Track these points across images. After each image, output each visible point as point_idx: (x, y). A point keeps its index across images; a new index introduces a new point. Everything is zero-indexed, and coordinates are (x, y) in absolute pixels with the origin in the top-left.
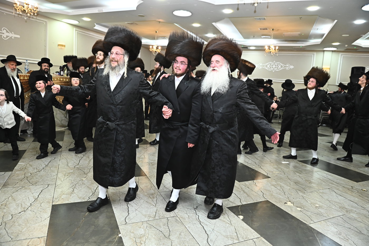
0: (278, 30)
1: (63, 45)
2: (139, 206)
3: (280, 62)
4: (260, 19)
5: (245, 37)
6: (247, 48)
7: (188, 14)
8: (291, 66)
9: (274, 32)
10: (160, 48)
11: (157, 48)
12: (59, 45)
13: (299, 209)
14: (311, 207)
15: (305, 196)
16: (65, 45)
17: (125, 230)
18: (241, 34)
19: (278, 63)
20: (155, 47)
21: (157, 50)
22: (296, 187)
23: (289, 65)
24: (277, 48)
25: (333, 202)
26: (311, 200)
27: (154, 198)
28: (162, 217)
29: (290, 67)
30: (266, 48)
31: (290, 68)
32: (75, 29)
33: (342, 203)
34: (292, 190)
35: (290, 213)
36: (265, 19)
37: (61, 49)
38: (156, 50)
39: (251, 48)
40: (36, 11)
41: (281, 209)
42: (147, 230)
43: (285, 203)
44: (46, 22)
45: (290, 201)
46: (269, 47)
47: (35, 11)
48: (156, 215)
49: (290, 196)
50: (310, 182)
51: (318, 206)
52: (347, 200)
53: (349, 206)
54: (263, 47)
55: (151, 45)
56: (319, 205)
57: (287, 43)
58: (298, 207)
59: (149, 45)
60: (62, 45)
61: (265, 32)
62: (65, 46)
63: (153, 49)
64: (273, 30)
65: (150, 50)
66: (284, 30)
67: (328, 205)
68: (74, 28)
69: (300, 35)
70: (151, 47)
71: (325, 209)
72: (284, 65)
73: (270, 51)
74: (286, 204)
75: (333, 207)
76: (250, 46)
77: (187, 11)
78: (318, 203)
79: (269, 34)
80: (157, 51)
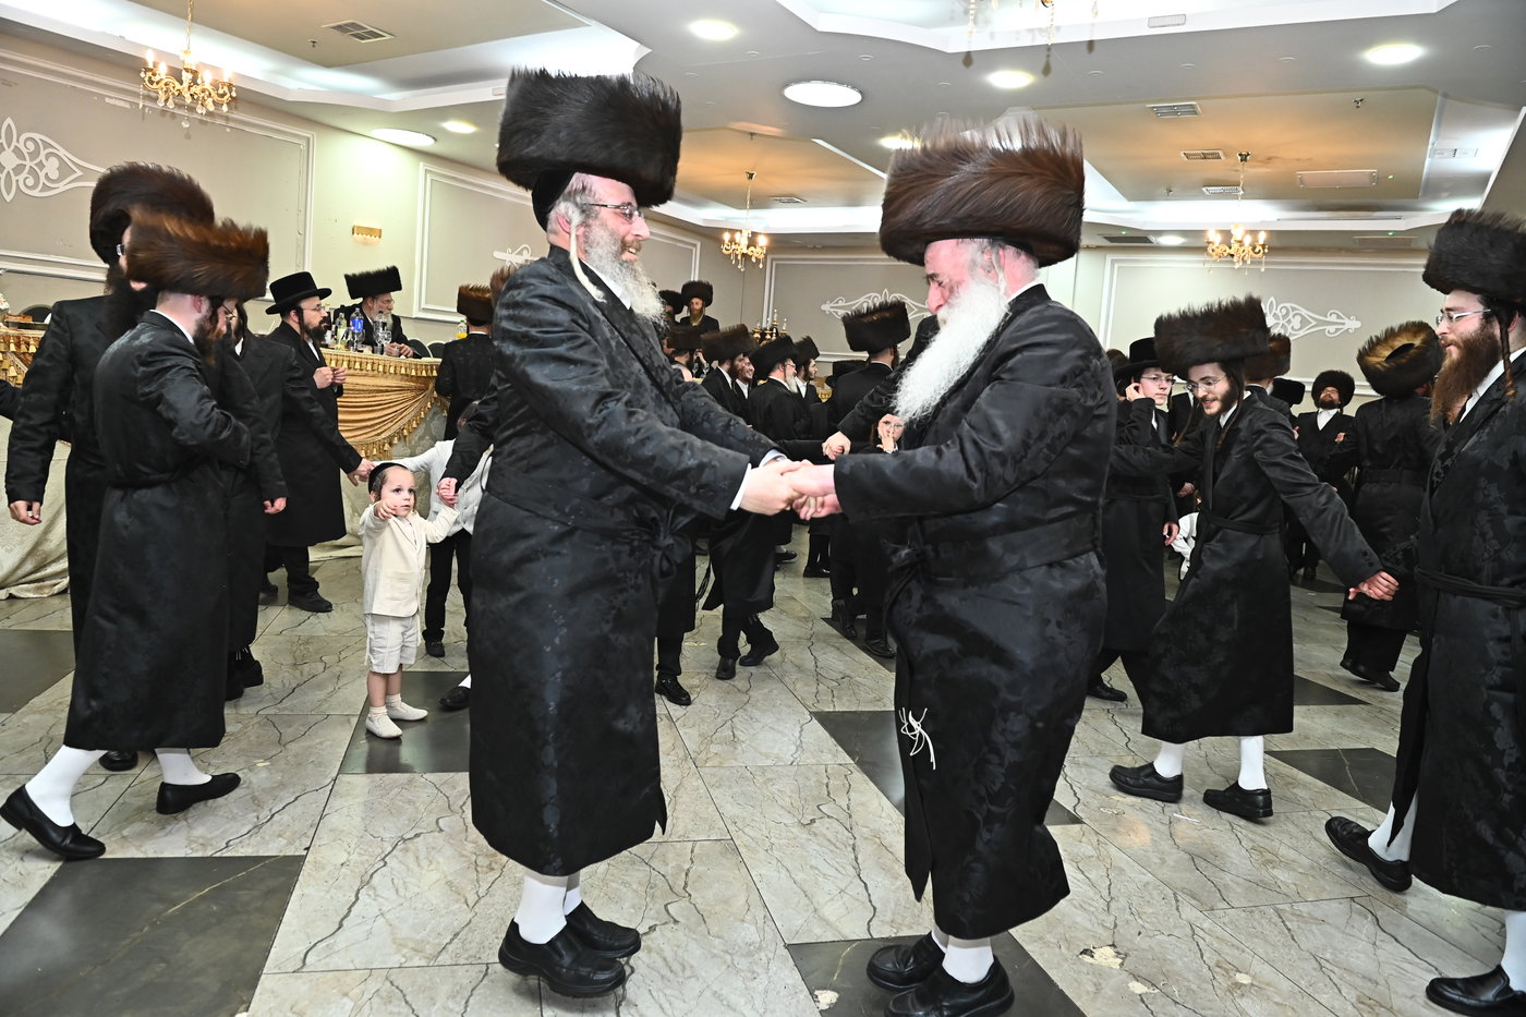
0: (1269, 159)
1: (371, 229)
2: (403, 900)
3: (1296, 303)
4: (1173, 111)
5: (1132, 196)
6: (1146, 240)
7: (844, 96)
8: (1346, 321)
9: (1253, 171)
10: (763, 241)
11: (752, 242)
12: (359, 227)
13: (1138, 988)
14: (1205, 986)
15: (1205, 926)
16: (381, 231)
17: (276, 997)
18: (1110, 181)
19: (1288, 305)
20: (742, 240)
21: (752, 248)
22: (1188, 878)
23: (1339, 317)
24: (1262, 238)
25: (1336, 970)
26: (1226, 949)
27: (493, 869)
28: (467, 959)
29: (1344, 324)
30: (1215, 238)
31: (1346, 327)
32: (422, 166)
33: (1382, 982)
34: (1156, 888)
35: (1078, 1004)
36: (1195, 113)
37: (365, 243)
38: (745, 251)
39: (1165, 241)
40: (226, 98)
41: (1050, 978)
42: (367, 1007)
43: (1085, 952)
44: (308, 139)
45: (1113, 945)
46: (1227, 234)
47: (222, 96)
48: (450, 948)
49: (1130, 918)
50: (1269, 856)
51: (1243, 979)
52: (1417, 965)
53: (1412, 997)
54: (1200, 233)
55: (726, 230)
56: (1254, 977)
57: (1328, 219)
58: (1137, 978)
59: (722, 230)
60: (370, 231)
61: (1213, 169)
62: (379, 233)
63: (733, 247)
64: (1244, 158)
65: (724, 251)
66: (1298, 160)
67: (1303, 984)
68: (421, 164)
69: (1378, 179)
70: (726, 237)
71: (1277, 1004)
72: (1311, 314)
73: (1228, 251)
74: (1087, 958)
75: (1324, 998)
76: (1159, 233)
77: (841, 83)
78: (1258, 967)
79: (1232, 176)
80: (750, 254)
